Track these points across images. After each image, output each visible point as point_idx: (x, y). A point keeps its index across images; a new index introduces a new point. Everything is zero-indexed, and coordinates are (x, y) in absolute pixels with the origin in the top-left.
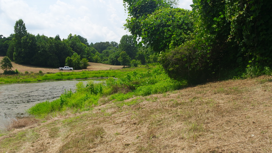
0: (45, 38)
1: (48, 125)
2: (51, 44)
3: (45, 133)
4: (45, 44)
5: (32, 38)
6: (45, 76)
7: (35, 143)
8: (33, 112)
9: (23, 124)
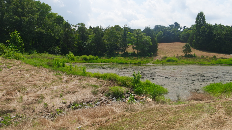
0: (222, 27)
1: (223, 103)
2: (227, 32)
3: (220, 109)
4: (221, 32)
5: (210, 27)
6: (219, 61)
7: (212, 115)
8: (208, 90)
9: (200, 98)
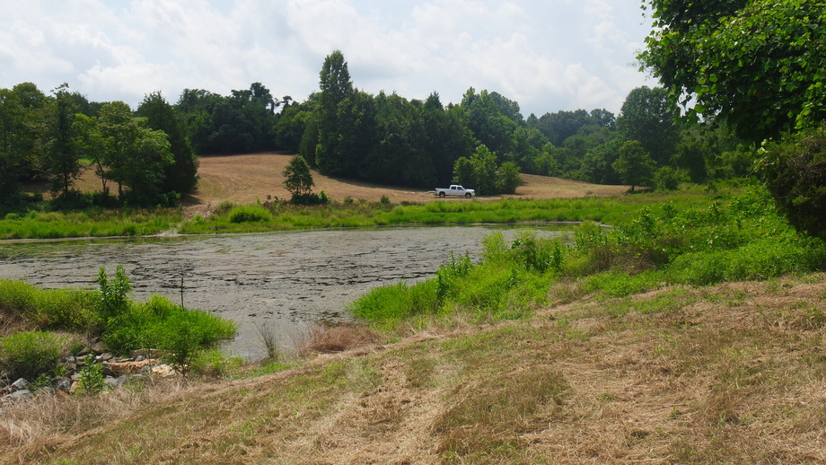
0: (399, 102)
1: (403, 351)
2: (415, 119)
3: (394, 372)
4: (400, 120)
5: (365, 102)
6: (397, 213)
7: (369, 398)
8: (364, 312)
9: (338, 342)
